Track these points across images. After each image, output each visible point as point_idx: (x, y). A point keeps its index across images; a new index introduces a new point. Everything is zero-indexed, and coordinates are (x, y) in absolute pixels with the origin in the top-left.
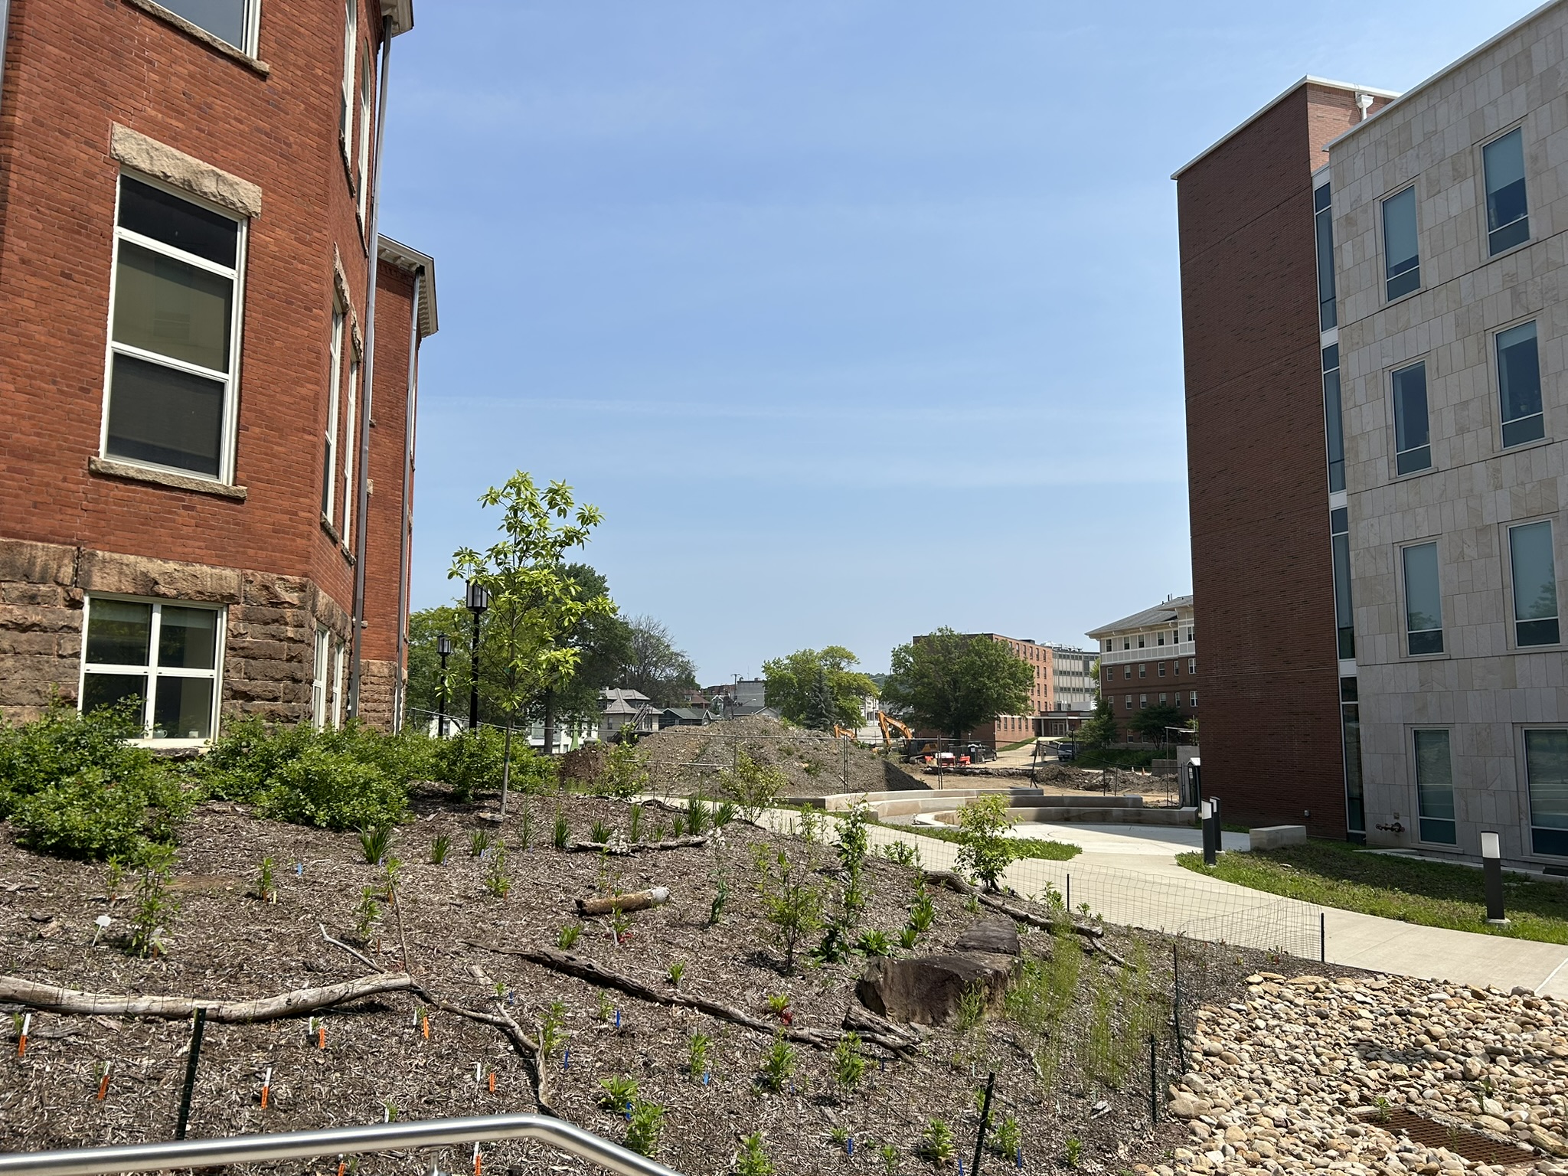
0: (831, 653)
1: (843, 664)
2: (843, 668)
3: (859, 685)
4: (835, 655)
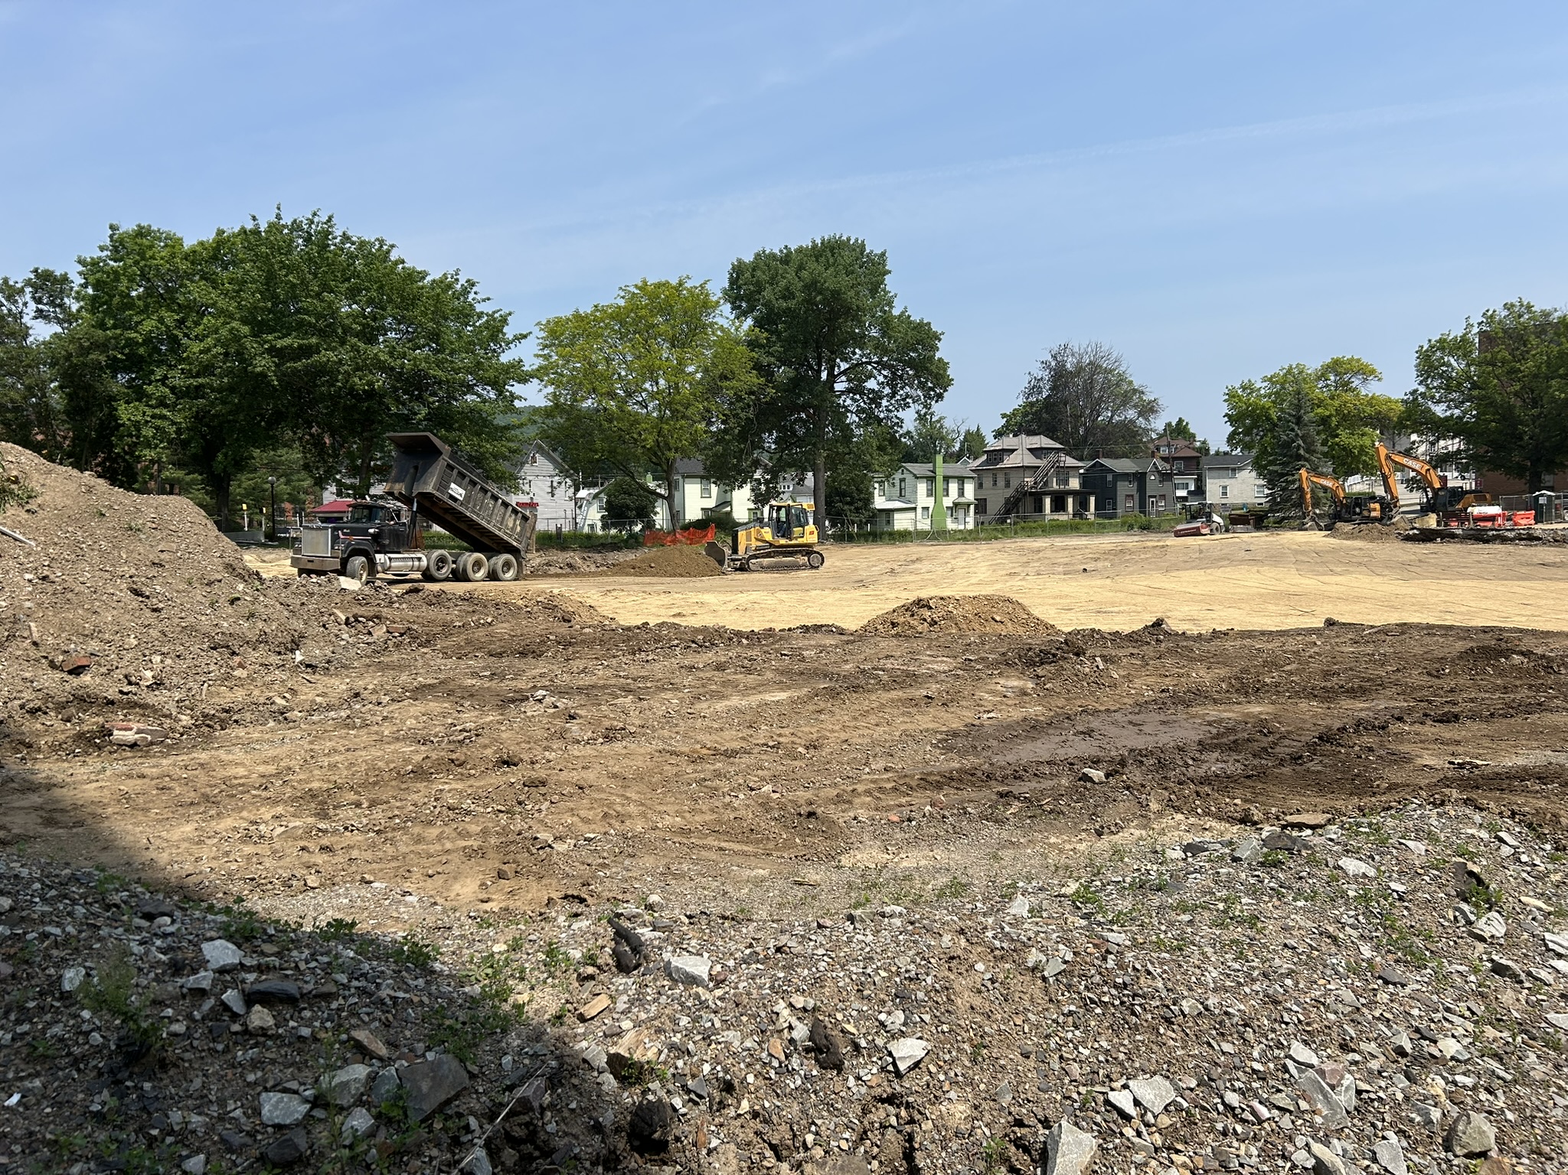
0: (1335, 366)
1: (1356, 382)
2: (1354, 390)
3: (1378, 412)
4: (1341, 371)
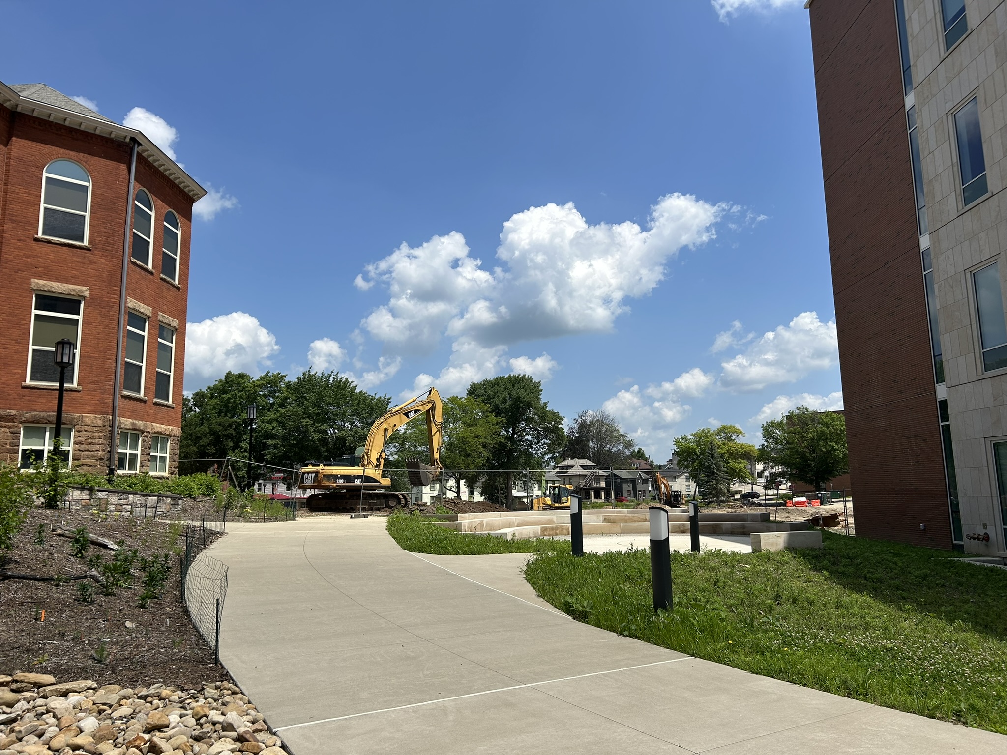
0: (724, 430)
1: (733, 437)
2: (733, 441)
3: (745, 451)
4: (727, 432)
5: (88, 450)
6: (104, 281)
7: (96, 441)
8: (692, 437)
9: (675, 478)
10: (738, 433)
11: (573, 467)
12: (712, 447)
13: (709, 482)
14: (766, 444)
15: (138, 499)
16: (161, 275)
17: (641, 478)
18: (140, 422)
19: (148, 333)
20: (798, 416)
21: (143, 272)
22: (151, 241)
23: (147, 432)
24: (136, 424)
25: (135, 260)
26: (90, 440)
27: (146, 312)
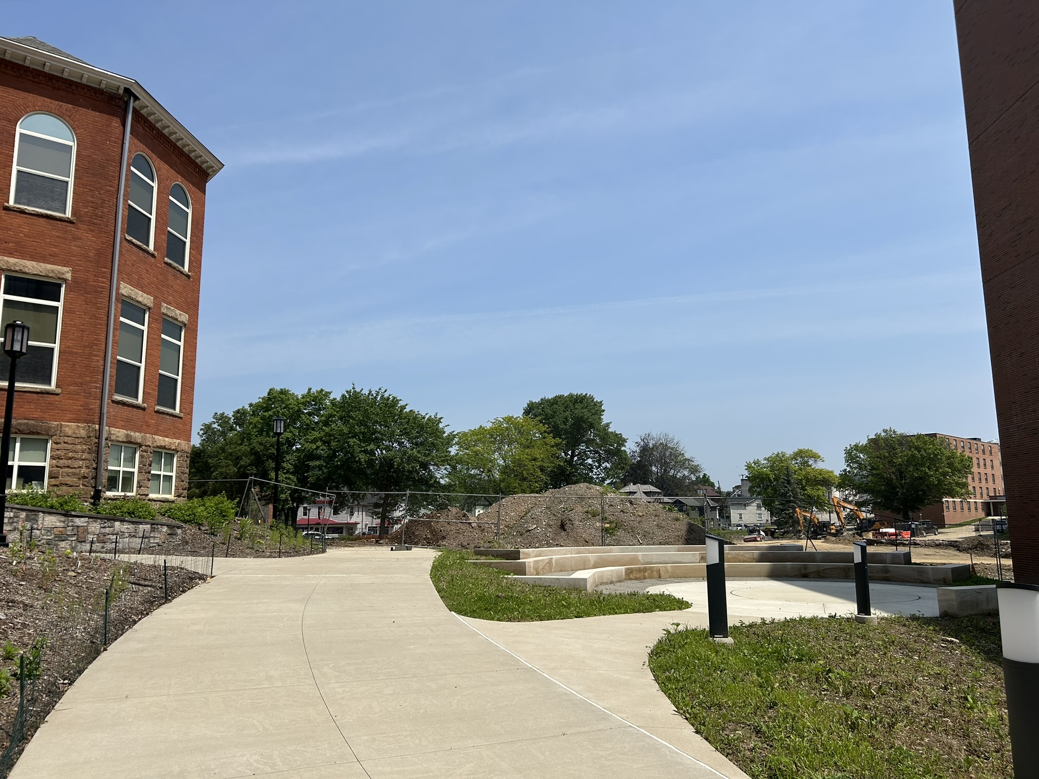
0: (800, 454)
1: (811, 462)
2: (811, 466)
3: (824, 478)
4: (804, 455)
5: (68, 467)
6: (90, 261)
7: (78, 456)
8: (765, 462)
9: (745, 505)
10: (816, 457)
11: (635, 493)
12: (788, 472)
13: (785, 510)
14: (848, 469)
15: (125, 527)
16: (166, 259)
17: (709, 505)
18: (137, 434)
19: (148, 327)
20: (886, 440)
21: (141, 253)
22: (153, 218)
23: (146, 446)
24: (131, 436)
25: (131, 238)
26: (70, 454)
27: (145, 302)
